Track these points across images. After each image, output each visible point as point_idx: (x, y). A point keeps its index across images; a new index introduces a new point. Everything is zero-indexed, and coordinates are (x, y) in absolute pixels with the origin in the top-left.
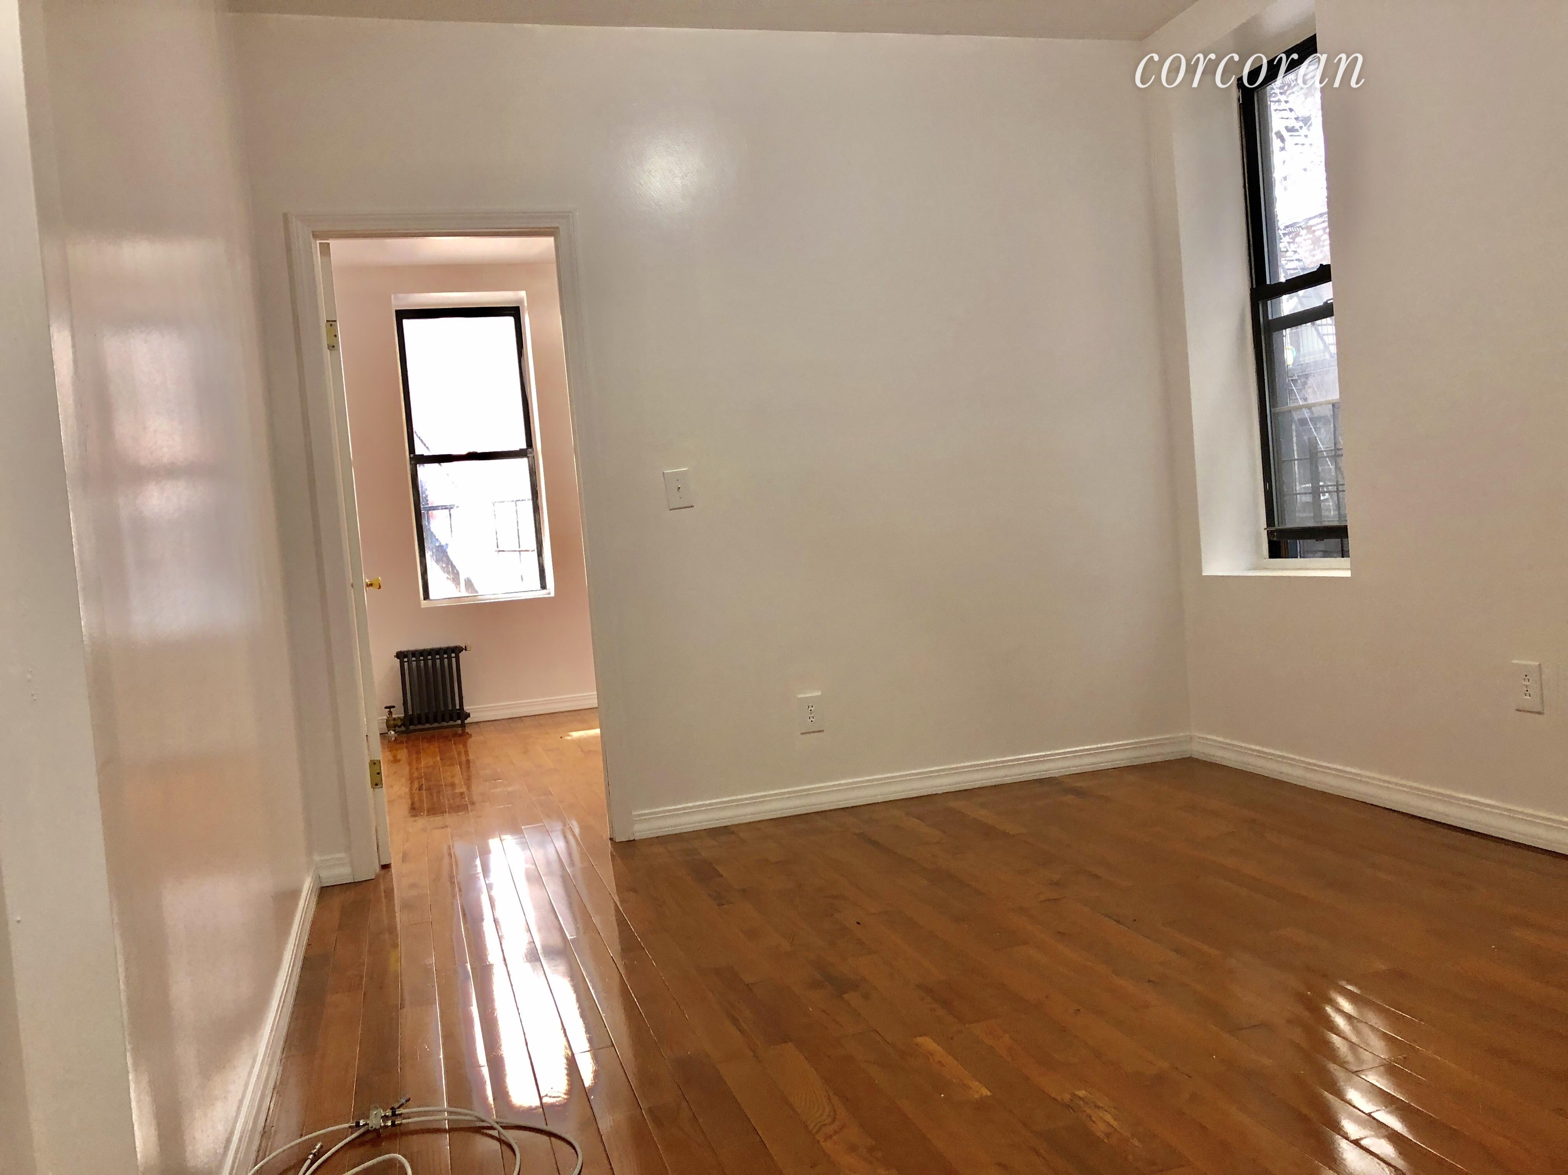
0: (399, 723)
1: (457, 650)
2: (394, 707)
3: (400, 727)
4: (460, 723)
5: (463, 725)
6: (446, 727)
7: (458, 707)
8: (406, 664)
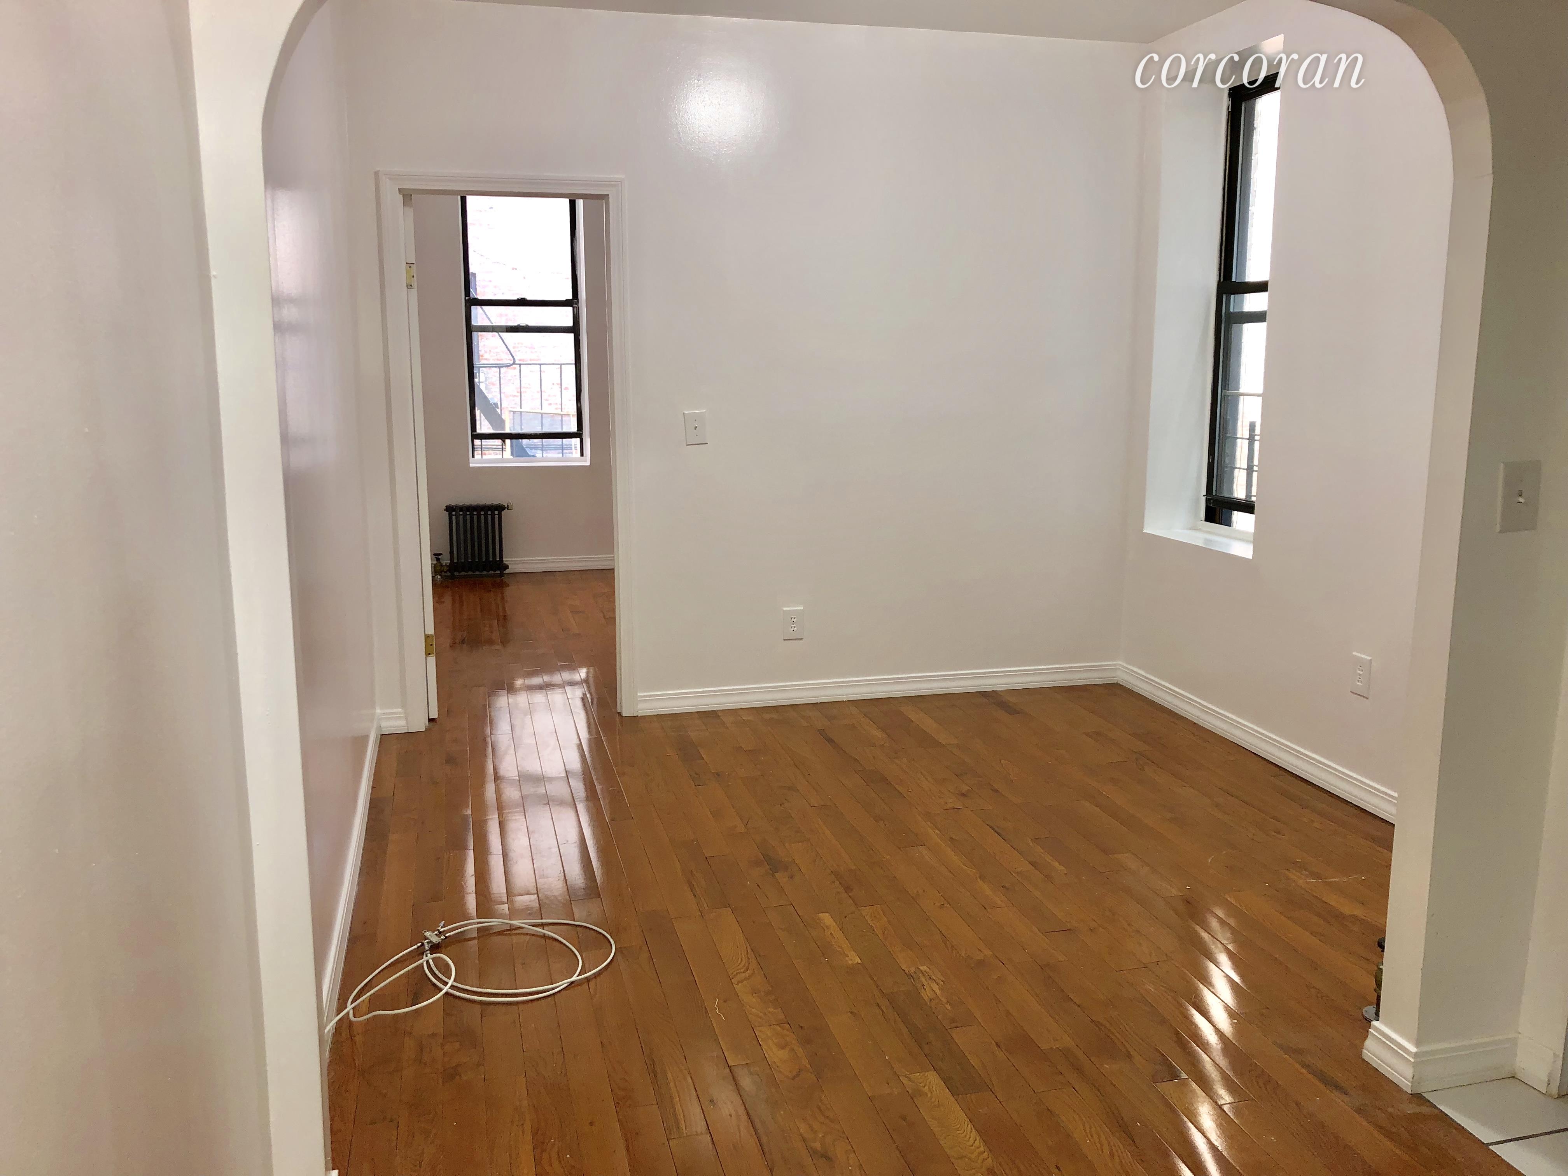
0: (445, 569)
1: (500, 508)
2: (441, 554)
3: (445, 572)
4: (499, 573)
5: (502, 575)
6: (487, 576)
7: (498, 559)
8: (454, 517)
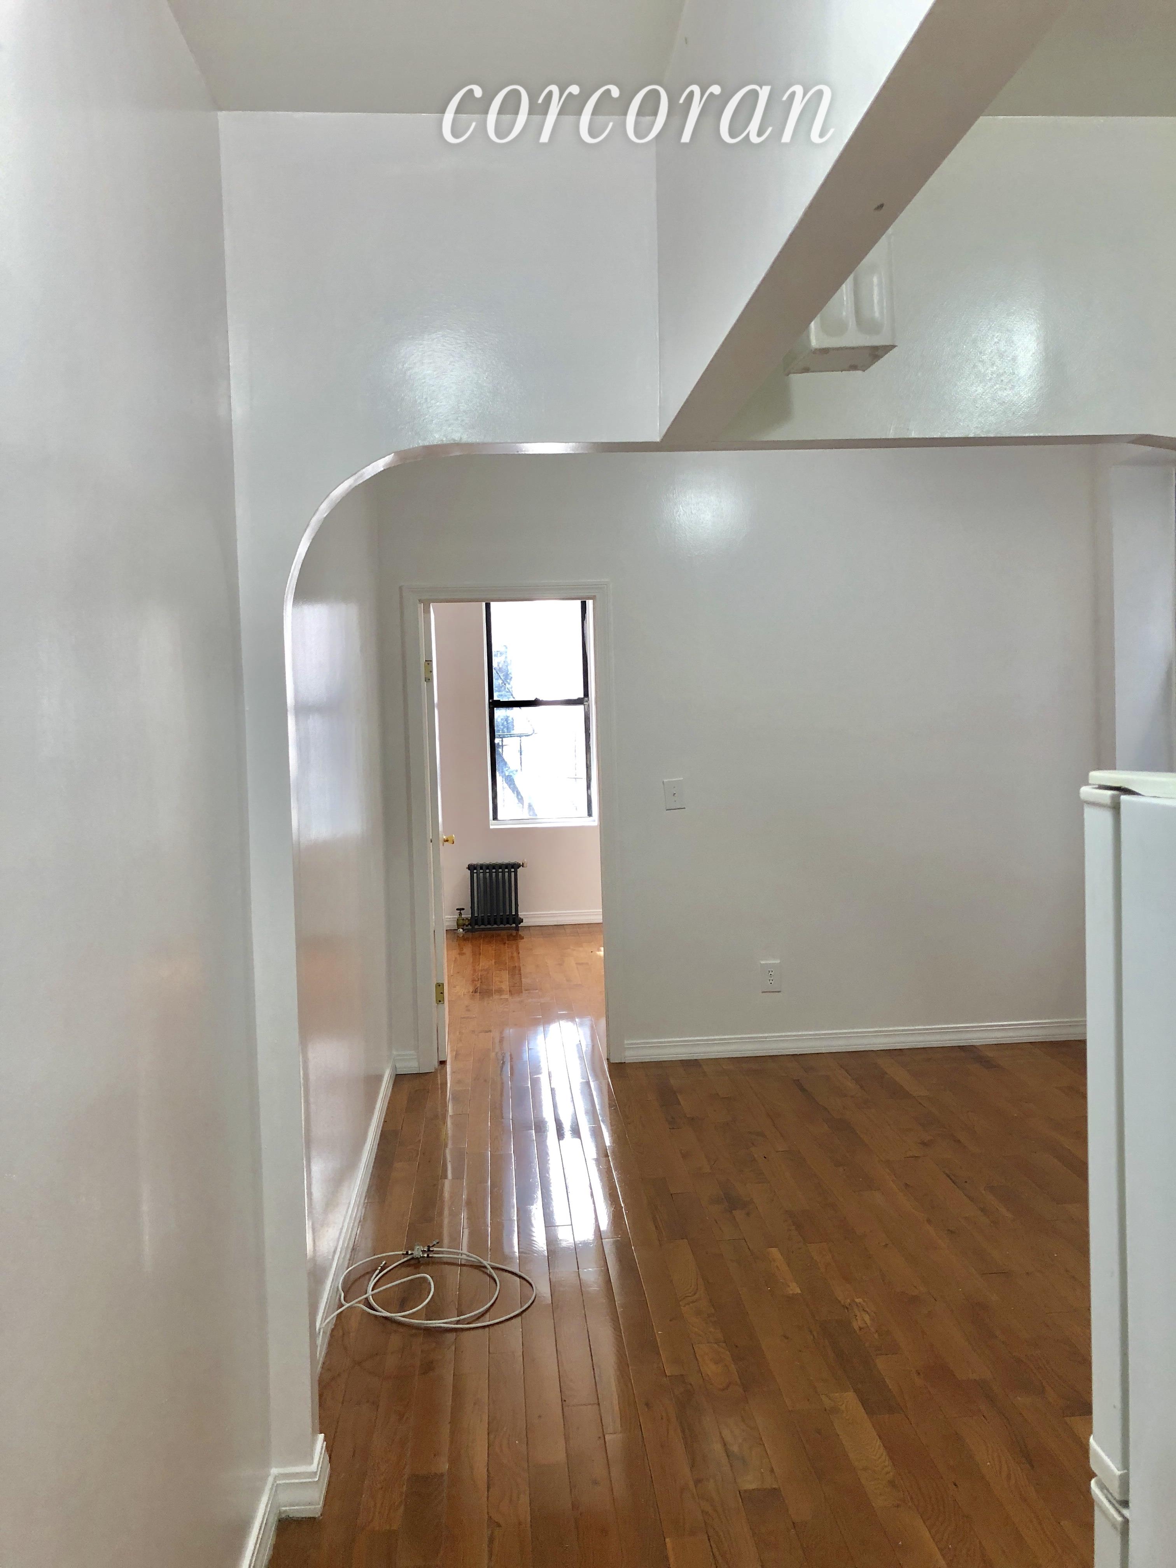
0: (467, 923)
1: (515, 866)
2: (463, 909)
3: (467, 926)
4: (515, 926)
5: (517, 929)
6: (504, 930)
7: (514, 913)
8: (475, 875)
